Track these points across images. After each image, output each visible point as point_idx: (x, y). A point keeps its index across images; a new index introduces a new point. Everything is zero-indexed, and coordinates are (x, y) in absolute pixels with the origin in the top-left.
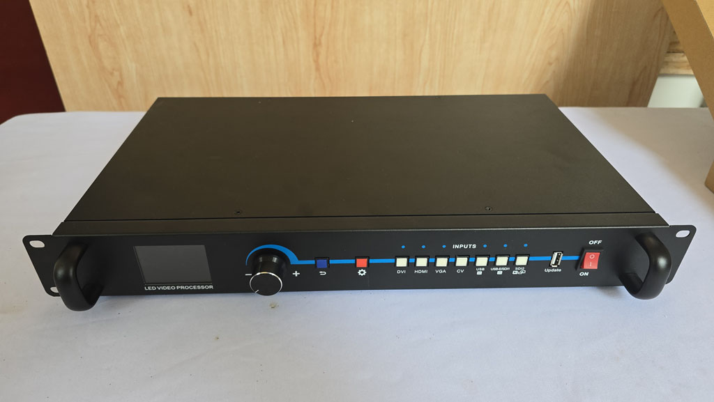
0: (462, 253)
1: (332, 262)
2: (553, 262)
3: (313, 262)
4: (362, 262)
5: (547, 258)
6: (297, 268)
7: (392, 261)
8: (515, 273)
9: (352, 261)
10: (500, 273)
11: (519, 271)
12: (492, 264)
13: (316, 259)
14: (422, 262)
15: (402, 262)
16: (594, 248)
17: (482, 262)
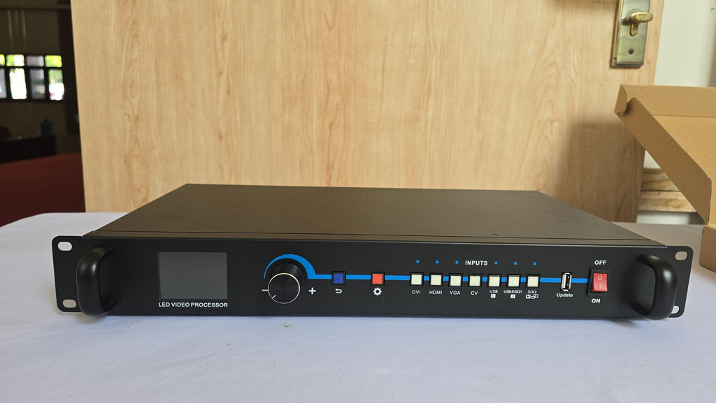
0: (475, 271)
2: (564, 285)
3: (329, 277)
4: (378, 279)
5: (557, 280)
6: (314, 283)
7: (406, 278)
8: (528, 297)
9: (368, 277)
10: (513, 296)
11: (532, 295)
12: (504, 285)
13: (332, 273)
14: (436, 280)
15: (417, 280)
16: (600, 269)
17: (494, 281)
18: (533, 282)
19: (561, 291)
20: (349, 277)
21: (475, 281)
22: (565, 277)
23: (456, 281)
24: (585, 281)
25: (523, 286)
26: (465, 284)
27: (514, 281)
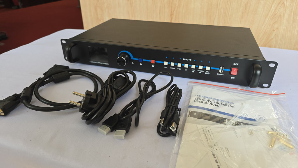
0: (186, 62)
3: (138, 59)
4: (153, 61)
5: (217, 69)
6: (133, 61)
7: (163, 62)
8: (206, 73)
9: (150, 61)
10: (200, 73)
11: (208, 73)
12: (197, 68)
14: (173, 64)
15: (166, 63)
16: (235, 67)
17: (193, 67)
18: (208, 68)
19: (219, 73)
20: (144, 60)
21: (186, 66)
22: (221, 68)
23: (179, 65)
24: (229, 70)
25: (204, 69)
26: (183, 67)
27: (201, 67)
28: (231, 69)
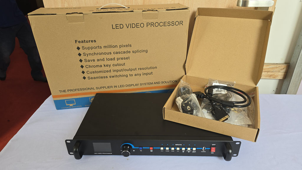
0: (178, 147)
1: (143, 148)
2: (203, 149)
3: (138, 148)
4: (151, 148)
5: (202, 148)
6: (134, 149)
7: (160, 148)
8: (193, 152)
9: (149, 148)
10: (189, 152)
12: (186, 150)
13: (139, 147)
14: (167, 149)
15: (162, 148)
16: (214, 146)
17: (184, 149)
18: (194, 149)
19: (203, 151)
21: (178, 149)
22: (204, 147)
23: (173, 149)
24: (209, 149)
25: (192, 150)
26: (175, 150)
27: (189, 149)
28: (210, 148)
